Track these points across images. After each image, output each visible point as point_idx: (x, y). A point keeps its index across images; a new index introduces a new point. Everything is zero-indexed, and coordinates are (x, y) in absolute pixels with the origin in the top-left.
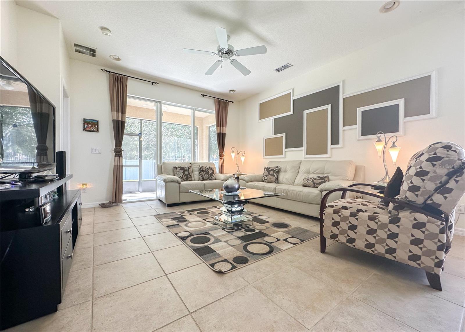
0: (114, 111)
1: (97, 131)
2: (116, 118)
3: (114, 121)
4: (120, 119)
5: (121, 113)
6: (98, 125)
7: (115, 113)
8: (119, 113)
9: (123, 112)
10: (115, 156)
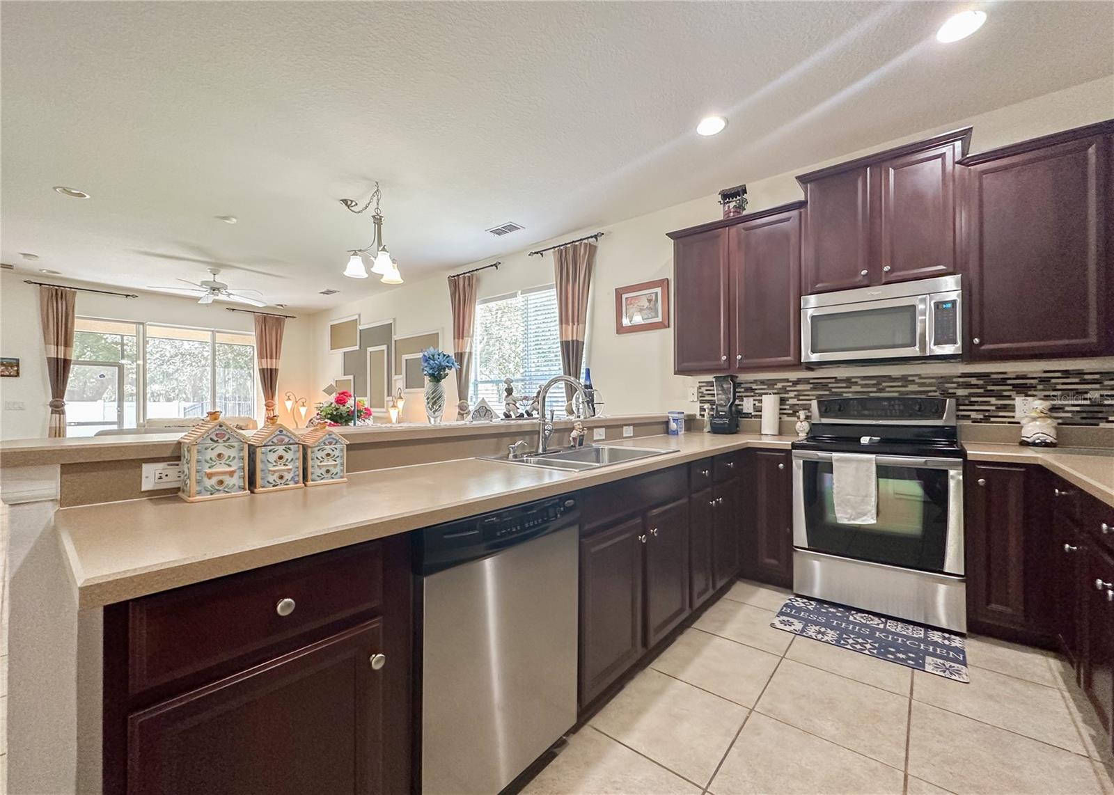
0: (50, 344)
1: (18, 375)
2: (53, 355)
3: (49, 359)
4: (61, 356)
5: (63, 347)
6: (18, 366)
7: (53, 348)
8: (59, 347)
9: (67, 344)
10: (52, 413)
